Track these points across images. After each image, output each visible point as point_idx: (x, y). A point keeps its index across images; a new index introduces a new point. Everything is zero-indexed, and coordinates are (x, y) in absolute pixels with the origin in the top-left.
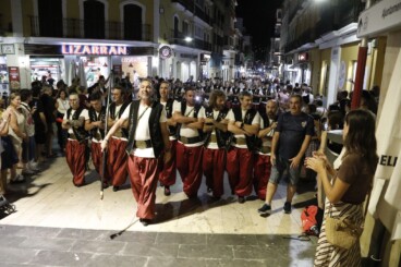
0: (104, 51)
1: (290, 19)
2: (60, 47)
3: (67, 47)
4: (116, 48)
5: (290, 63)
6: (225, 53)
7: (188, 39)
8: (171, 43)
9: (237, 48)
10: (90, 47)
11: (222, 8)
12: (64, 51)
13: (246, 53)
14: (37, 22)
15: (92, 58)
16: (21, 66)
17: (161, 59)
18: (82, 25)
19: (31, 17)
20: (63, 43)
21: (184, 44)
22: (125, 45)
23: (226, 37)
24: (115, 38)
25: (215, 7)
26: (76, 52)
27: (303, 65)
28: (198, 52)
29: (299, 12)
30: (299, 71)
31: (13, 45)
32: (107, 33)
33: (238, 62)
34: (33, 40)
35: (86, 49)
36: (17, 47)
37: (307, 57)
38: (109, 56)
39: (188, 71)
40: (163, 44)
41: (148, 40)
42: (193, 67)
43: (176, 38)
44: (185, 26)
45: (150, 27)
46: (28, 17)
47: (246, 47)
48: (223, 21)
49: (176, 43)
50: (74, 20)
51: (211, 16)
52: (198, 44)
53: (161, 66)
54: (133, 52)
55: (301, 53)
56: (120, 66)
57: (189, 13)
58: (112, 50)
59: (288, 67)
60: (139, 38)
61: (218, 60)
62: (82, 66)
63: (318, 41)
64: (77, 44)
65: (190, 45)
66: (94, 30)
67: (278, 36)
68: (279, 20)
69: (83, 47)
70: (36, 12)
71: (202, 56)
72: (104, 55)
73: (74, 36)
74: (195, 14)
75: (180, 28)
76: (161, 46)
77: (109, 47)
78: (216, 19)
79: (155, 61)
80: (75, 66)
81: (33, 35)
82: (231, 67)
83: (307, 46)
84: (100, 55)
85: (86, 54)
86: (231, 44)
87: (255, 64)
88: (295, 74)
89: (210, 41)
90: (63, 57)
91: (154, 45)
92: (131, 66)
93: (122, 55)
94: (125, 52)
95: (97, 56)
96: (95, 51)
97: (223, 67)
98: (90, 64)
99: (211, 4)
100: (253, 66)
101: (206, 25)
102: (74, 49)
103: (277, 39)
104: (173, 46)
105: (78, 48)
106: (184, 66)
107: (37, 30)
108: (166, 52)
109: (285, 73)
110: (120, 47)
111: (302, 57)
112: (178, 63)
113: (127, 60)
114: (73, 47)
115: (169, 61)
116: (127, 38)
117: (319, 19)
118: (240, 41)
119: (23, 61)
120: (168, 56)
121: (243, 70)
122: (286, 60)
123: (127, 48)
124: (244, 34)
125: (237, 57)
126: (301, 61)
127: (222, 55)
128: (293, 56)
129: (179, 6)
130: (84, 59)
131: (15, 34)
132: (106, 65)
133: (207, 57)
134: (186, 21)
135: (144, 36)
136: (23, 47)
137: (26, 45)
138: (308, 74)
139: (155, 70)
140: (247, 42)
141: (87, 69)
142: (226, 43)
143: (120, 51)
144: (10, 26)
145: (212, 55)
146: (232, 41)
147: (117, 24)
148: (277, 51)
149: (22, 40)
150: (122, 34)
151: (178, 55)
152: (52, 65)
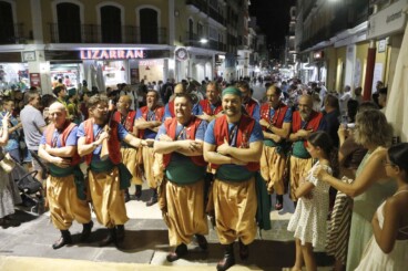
0: (121, 55)
1: (305, 17)
2: (78, 52)
3: (86, 52)
4: (133, 51)
5: (306, 61)
6: (240, 53)
7: (204, 41)
8: (186, 45)
9: (251, 47)
10: (108, 51)
11: (235, 8)
12: (82, 56)
13: (260, 53)
14: (56, 28)
15: (107, 61)
16: (42, 72)
17: (177, 61)
18: (99, 31)
19: (51, 24)
20: (81, 48)
21: (199, 46)
22: (142, 49)
23: (240, 37)
24: (132, 42)
25: (229, 8)
26: (94, 56)
27: (319, 63)
28: (213, 53)
29: (314, 10)
30: (315, 69)
31: (34, 52)
32: (124, 37)
33: (254, 63)
34: (52, 47)
35: (104, 54)
36: (37, 54)
37: (323, 55)
38: (126, 60)
39: (203, 72)
40: (179, 47)
41: (164, 43)
42: (208, 67)
43: (191, 39)
44: (200, 27)
45: (165, 30)
46: (48, 24)
47: (261, 46)
48: (237, 21)
49: (191, 44)
50: (92, 25)
51: (225, 16)
52: (213, 45)
53: (177, 68)
54: (149, 55)
55: (316, 51)
56: (137, 70)
57: (203, 15)
58: (129, 54)
59: (304, 66)
60: (155, 41)
61: (232, 61)
62: (101, 69)
63: (333, 40)
64: (96, 49)
65: (205, 47)
66: (112, 35)
67: (293, 34)
68: (293, 18)
69: (100, 51)
70: (55, 20)
71: (217, 57)
72: (121, 59)
73: (92, 41)
74: (209, 16)
75: (195, 31)
76: (177, 49)
77: (126, 51)
78: (230, 19)
79: (172, 63)
80: (93, 70)
81: (53, 42)
82: (246, 67)
83: (322, 44)
84: (118, 59)
85: (104, 58)
88: (311, 72)
89: (225, 42)
90: (81, 62)
91: (170, 48)
92: (148, 69)
93: (139, 58)
94: (141, 55)
95: (113, 59)
96: (112, 55)
97: (238, 68)
98: (106, 68)
99: (225, 4)
100: (267, 65)
101: (220, 25)
102: (92, 54)
103: (292, 37)
104: (189, 48)
105: (96, 53)
106: (199, 68)
107: (57, 36)
108: (182, 55)
109: (301, 73)
110: (137, 51)
111: (318, 56)
112: (194, 64)
113: (144, 63)
114: (92, 52)
115: (185, 63)
116: (144, 41)
117: (333, 17)
118: (255, 40)
119: (44, 67)
120: (184, 59)
121: (257, 70)
122: (302, 59)
123: (144, 51)
124: (257, 32)
125: (252, 56)
126: (317, 59)
127: (236, 55)
128: (308, 54)
129: (193, 8)
130: (101, 63)
131: (35, 41)
132: (123, 69)
133: (222, 57)
134: (201, 22)
135: (159, 39)
136: (43, 54)
137: (47, 52)
138: (324, 71)
139: (171, 72)
140: (261, 40)
141: (105, 73)
142: (241, 43)
143: (137, 54)
144: (31, 33)
145: (226, 56)
146: (246, 40)
147: (133, 27)
148: (292, 49)
149: (42, 47)
150: (139, 38)
151: (193, 56)
152: (69, 71)
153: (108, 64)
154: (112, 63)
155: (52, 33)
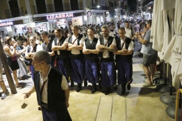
0: (64, 16)
2: (46, 17)
3: (49, 16)
4: (69, 14)
5: (145, 11)
6: (116, 10)
7: (98, 7)
8: (91, 9)
9: (121, 7)
10: (58, 15)
12: (48, 18)
13: (126, 9)
14: (36, 8)
15: (58, 20)
16: (32, 27)
17: (88, 17)
18: (54, 7)
19: (34, 7)
20: (47, 15)
22: (72, 13)
24: (68, 10)
26: (53, 18)
28: (103, 11)
30: (149, 14)
31: (28, 19)
32: (64, 9)
33: (123, 13)
34: (35, 16)
35: (57, 17)
36: (30, 19)
38: (66, 18)
39: (100, 20)
40: (88, 10)
41: (81, 9)
42: (102, 18)
43: (93, 7)
45: (81, 3)
46: (32, 7)
47: (126, 6)
49: (93, 9)
50: (50, 5)
52: (103, 8)
53: (88, 20)
54: (76, 15)
55: (149, 6)
56: (71, 22)
58: (67, 16)
59: (144, 13)
60: (77, 9)
61: (112, 14)
62: (56, 23)
65: (100, 9)
66: (59, 8)
69: (55, 16)
70: (35, 4)
71: (105, 13)
72: (64, 18)
73: (51, 12)
75: (94, 2)
76: (87, 11)
77: (66, 15)
79: (86, 18)
80: (53, 24)
81: (35, 14)
82: (119, 16)
86: (118, 6)
87: (130, 13)
88: (148, 16)
89: (108, 6)
90: (48, 21)
91: (84, 11)
92: (75, 21)
93: (71, 17)
94: (72, 15)
95: (61, 18)
97: (115, 17)
98: (58, 22)
100: (130, 14)
104: (92, 10)
105: (53, 16)
106: (98, 19)
107: (36, 11)
108: (89, 14)
109: (144, 16)
110: (70, 14)
111: (150, 8)
112: (95, 17)
113: (74, 19)
114: (51, 16)
115: (91, 17)
116: (73, 10)
118: (122, 3)
119: (33, 25)
120: (91, 15)
121: (125, 17)
123: (73, 14)
125: (122, 11)
126: (150, 10)
127: (114, 11)
128: (146, 8)
130: (56, 20)
132: (65, 22)
133: (108, 13)
135: (79, 8)
136: (32, 19)
139: (86, 22)
140: (126, 3)
141: (58, 25)
142: (116, 6)
143: (70, 16)
144: (26, 11)
145: (109, 12)
146: (118, 4)
147: (68, 4)
148: (140, 6)
149: (31, 16)
150: (70, 8)
151: (95, 14)
152: (43, 25)
153: (58, 21)
154: (60, 20)
155: (34, 10)
